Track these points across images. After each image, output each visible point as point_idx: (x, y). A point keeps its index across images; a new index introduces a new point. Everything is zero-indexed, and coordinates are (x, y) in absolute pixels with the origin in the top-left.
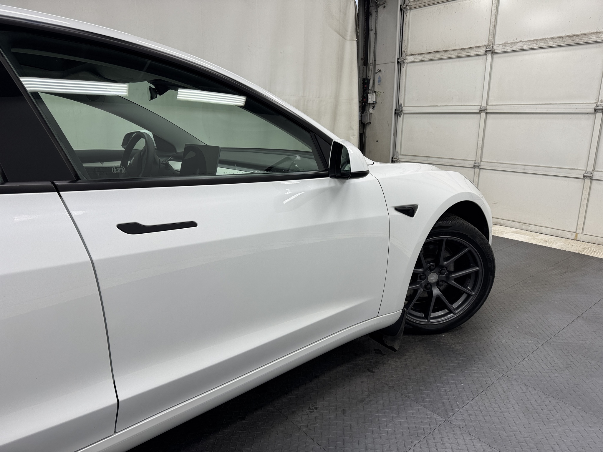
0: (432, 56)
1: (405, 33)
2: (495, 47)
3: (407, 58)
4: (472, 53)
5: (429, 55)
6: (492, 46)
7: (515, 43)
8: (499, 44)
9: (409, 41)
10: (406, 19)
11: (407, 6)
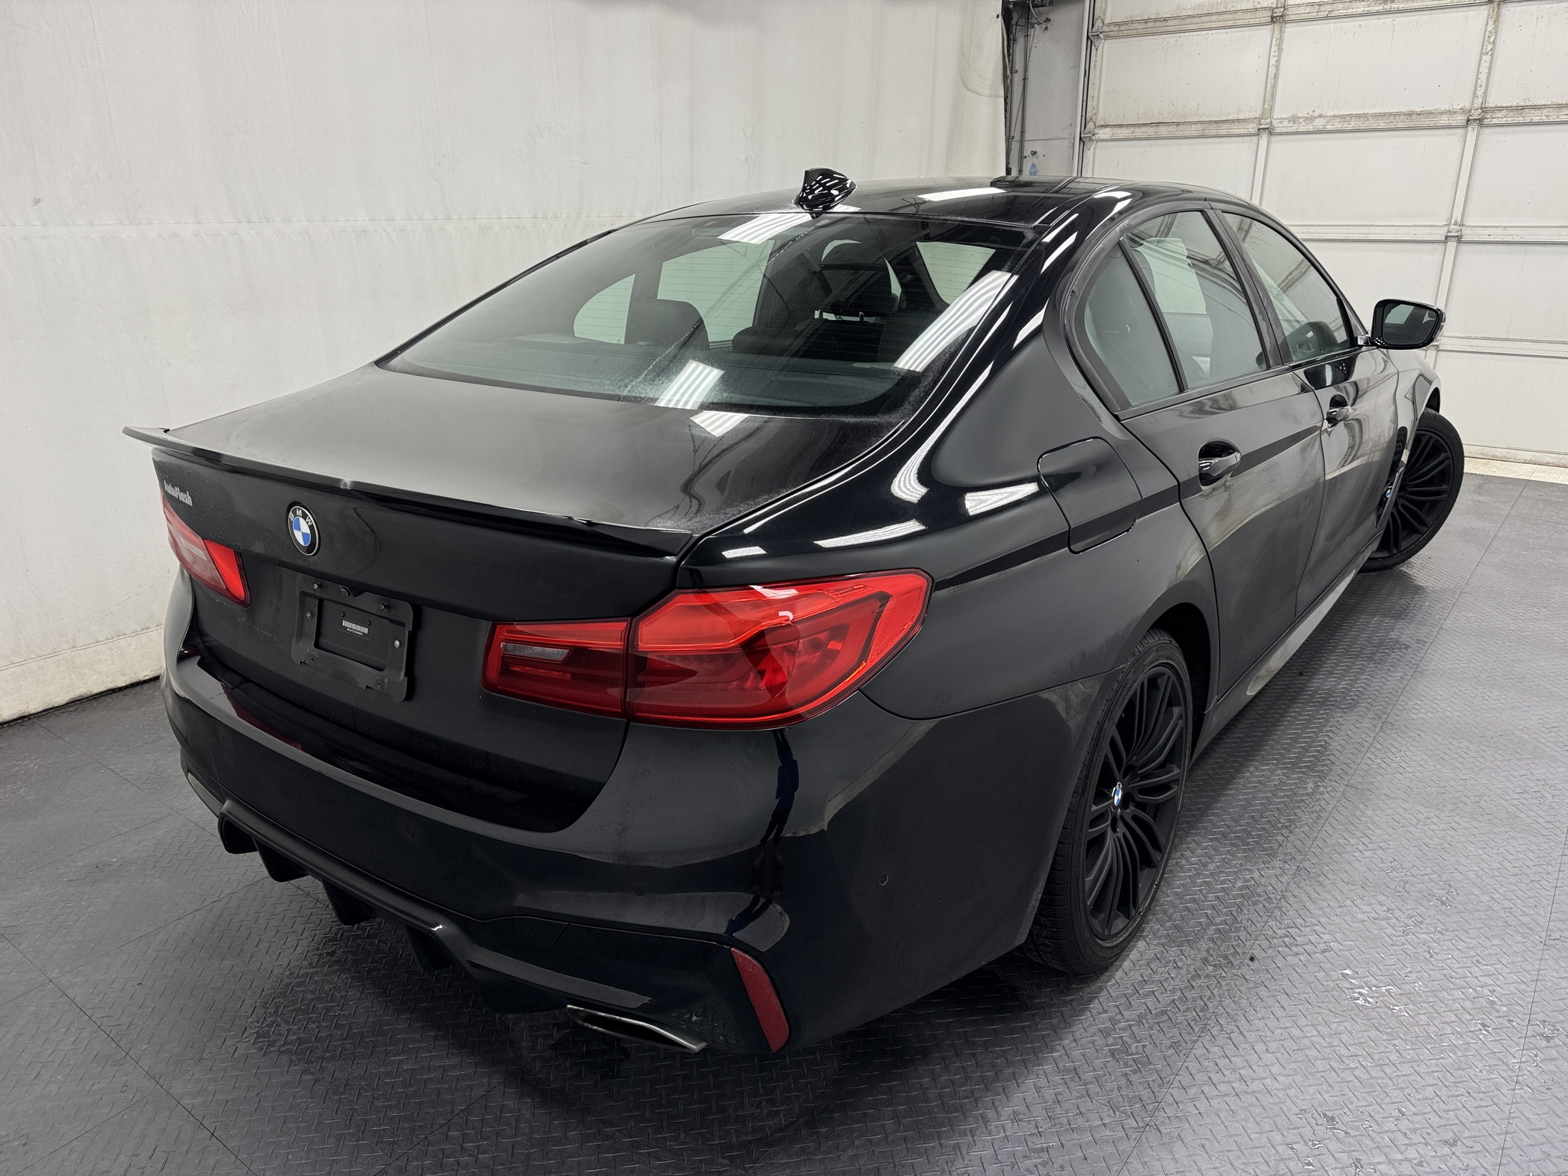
0: (1150, 131)
1: (1093, 84)
2: (1275, 123)
3: (1096, 131)
4: (1231, 131)
5: (1144, 129)
6: (1269, 120)
7: (1310, 119)
8: (1281, 118)
9: (1101, 101)
10: (1096, 56)
11: (1101, 33)
